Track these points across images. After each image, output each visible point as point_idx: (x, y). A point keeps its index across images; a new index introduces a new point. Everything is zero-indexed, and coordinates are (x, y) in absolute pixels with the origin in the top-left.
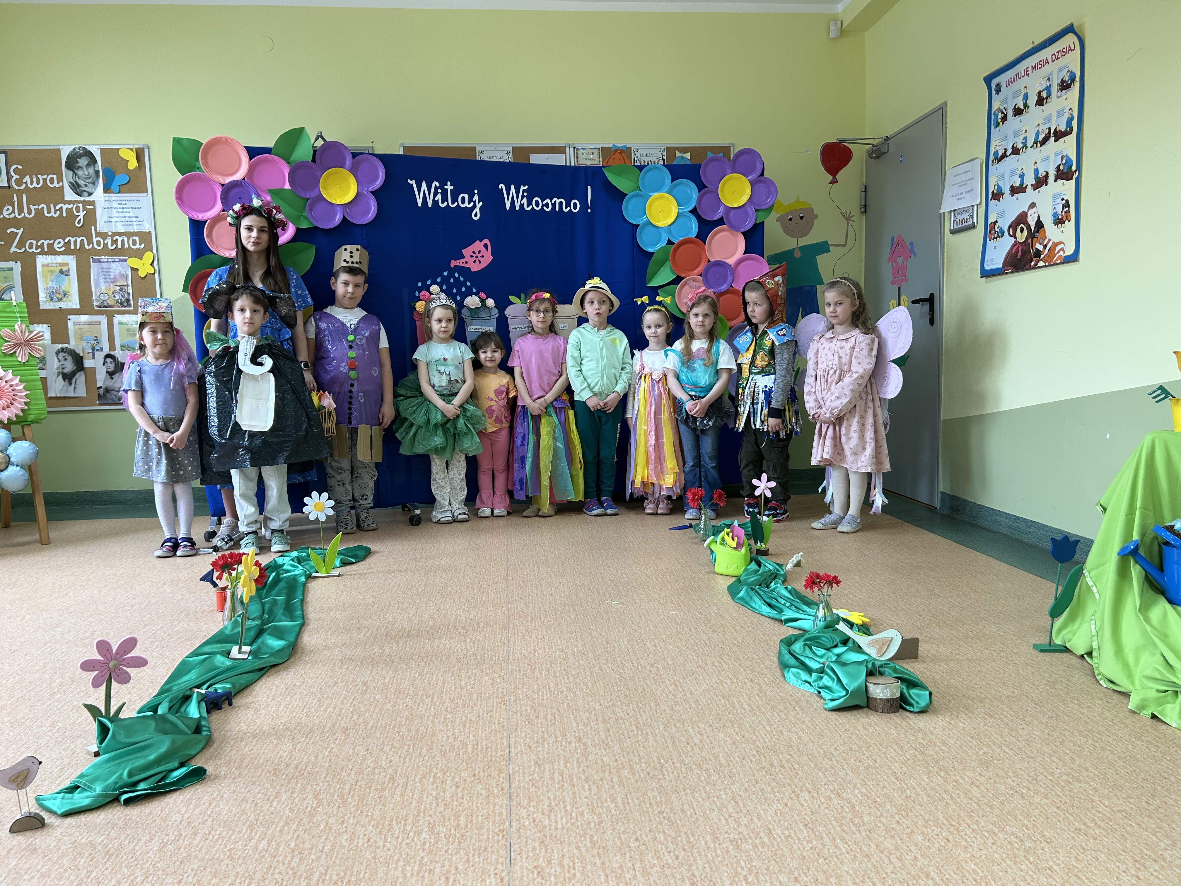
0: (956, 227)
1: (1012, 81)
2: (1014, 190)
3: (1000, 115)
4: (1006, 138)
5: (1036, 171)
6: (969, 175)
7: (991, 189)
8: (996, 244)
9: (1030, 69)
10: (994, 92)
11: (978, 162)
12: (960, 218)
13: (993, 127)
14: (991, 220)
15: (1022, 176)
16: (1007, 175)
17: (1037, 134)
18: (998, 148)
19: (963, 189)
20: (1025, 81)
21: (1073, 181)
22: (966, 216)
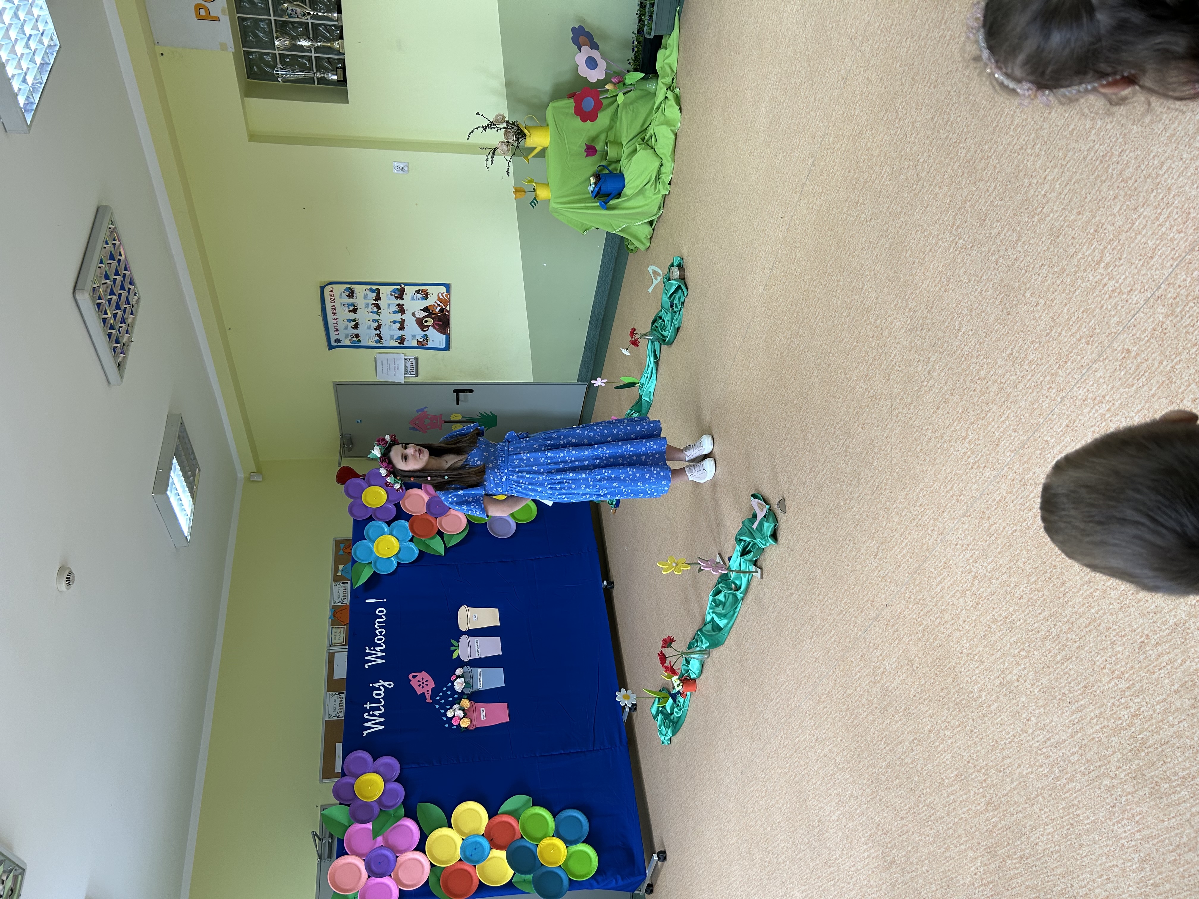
0: (414, 373)
1: (337, 331)
2: (402, 328)
3: (354, 339)
4: (369, 334)
5: (394, 312)
6: (385, 362)
7: (397, 345)
8: (431, 340)
9: (334, 317)
10: (339, 344)
11: (378, 356)
12: (409, 369)
13: (360, 344)
14: (415, 344)
15: (395, 322)
16: (392, 332)
17: (372, 312)
18: (374, 340)
19: (392, 366)
20: (340, 321)
21: (406, 288)
22: (409, 364)
